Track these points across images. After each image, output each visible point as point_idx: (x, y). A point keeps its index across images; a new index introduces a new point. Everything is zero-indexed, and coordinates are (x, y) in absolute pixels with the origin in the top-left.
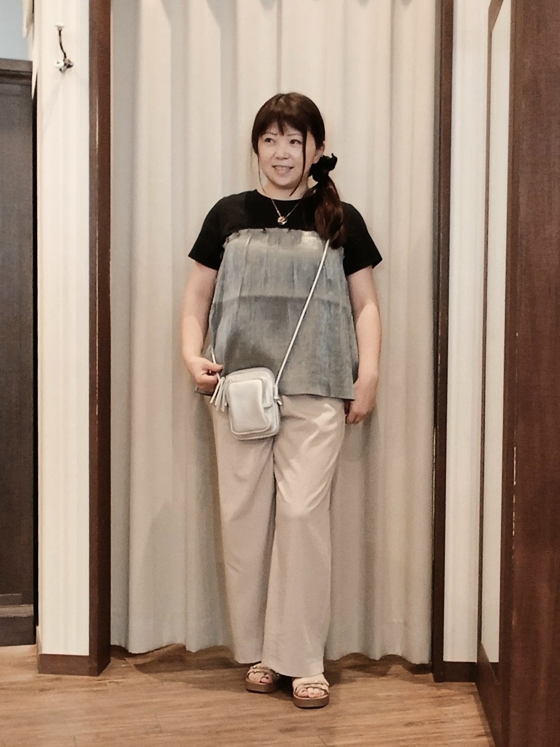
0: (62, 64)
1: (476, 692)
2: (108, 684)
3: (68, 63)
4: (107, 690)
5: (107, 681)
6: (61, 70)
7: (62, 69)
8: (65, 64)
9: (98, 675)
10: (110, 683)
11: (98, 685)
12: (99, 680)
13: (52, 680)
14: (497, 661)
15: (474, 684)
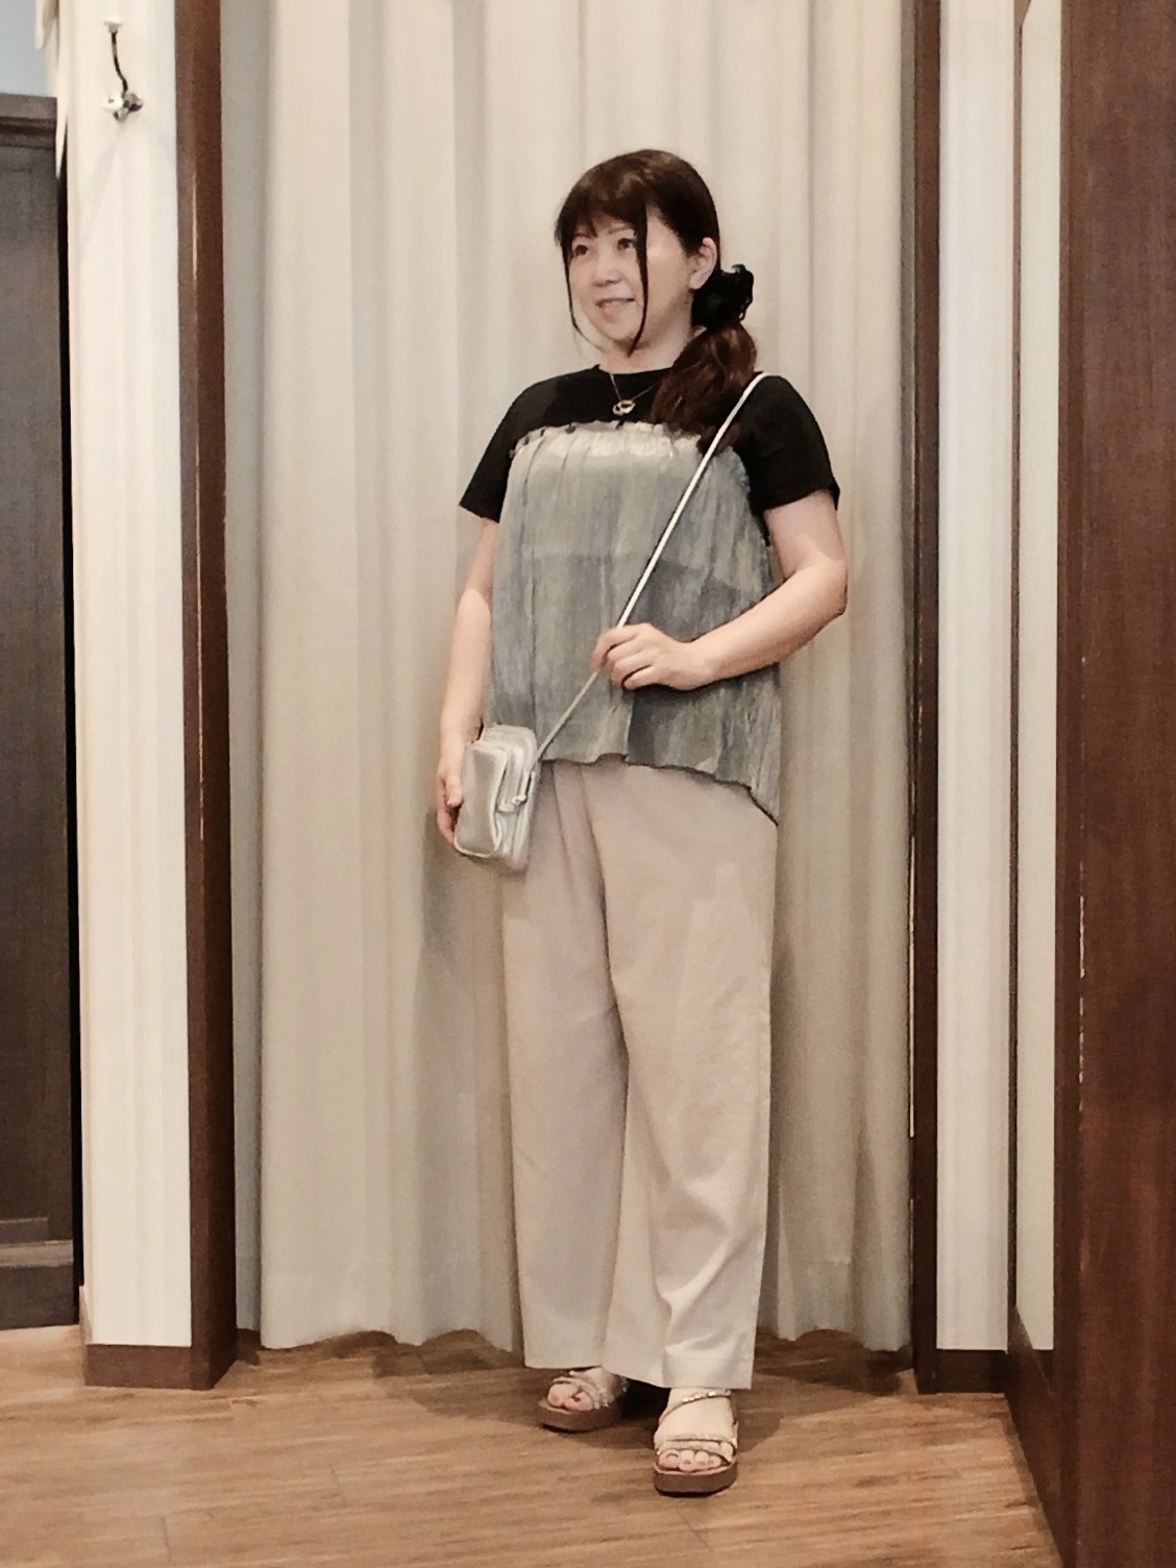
0: (119, 103)
1: (1007, 1414)
2: (233, 1406)
3: (131, 102)
4: (231, 1419)
5: (230, 1400)
6: (116, 115)
7: (120, 114)
8: (126, 105)
9: (210, 1386)
10: (236, 1405)
11: (212, 1408)
12: (214, 1398)
13: (113, 1399)
14: (1050, 1346)
15: (1002, 1395)
